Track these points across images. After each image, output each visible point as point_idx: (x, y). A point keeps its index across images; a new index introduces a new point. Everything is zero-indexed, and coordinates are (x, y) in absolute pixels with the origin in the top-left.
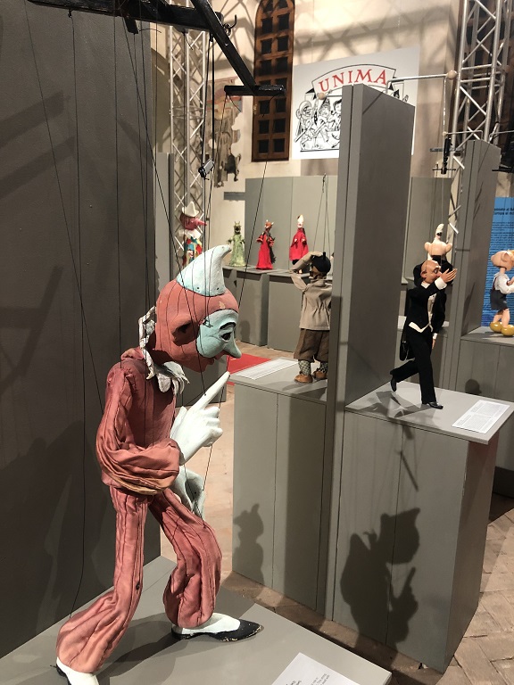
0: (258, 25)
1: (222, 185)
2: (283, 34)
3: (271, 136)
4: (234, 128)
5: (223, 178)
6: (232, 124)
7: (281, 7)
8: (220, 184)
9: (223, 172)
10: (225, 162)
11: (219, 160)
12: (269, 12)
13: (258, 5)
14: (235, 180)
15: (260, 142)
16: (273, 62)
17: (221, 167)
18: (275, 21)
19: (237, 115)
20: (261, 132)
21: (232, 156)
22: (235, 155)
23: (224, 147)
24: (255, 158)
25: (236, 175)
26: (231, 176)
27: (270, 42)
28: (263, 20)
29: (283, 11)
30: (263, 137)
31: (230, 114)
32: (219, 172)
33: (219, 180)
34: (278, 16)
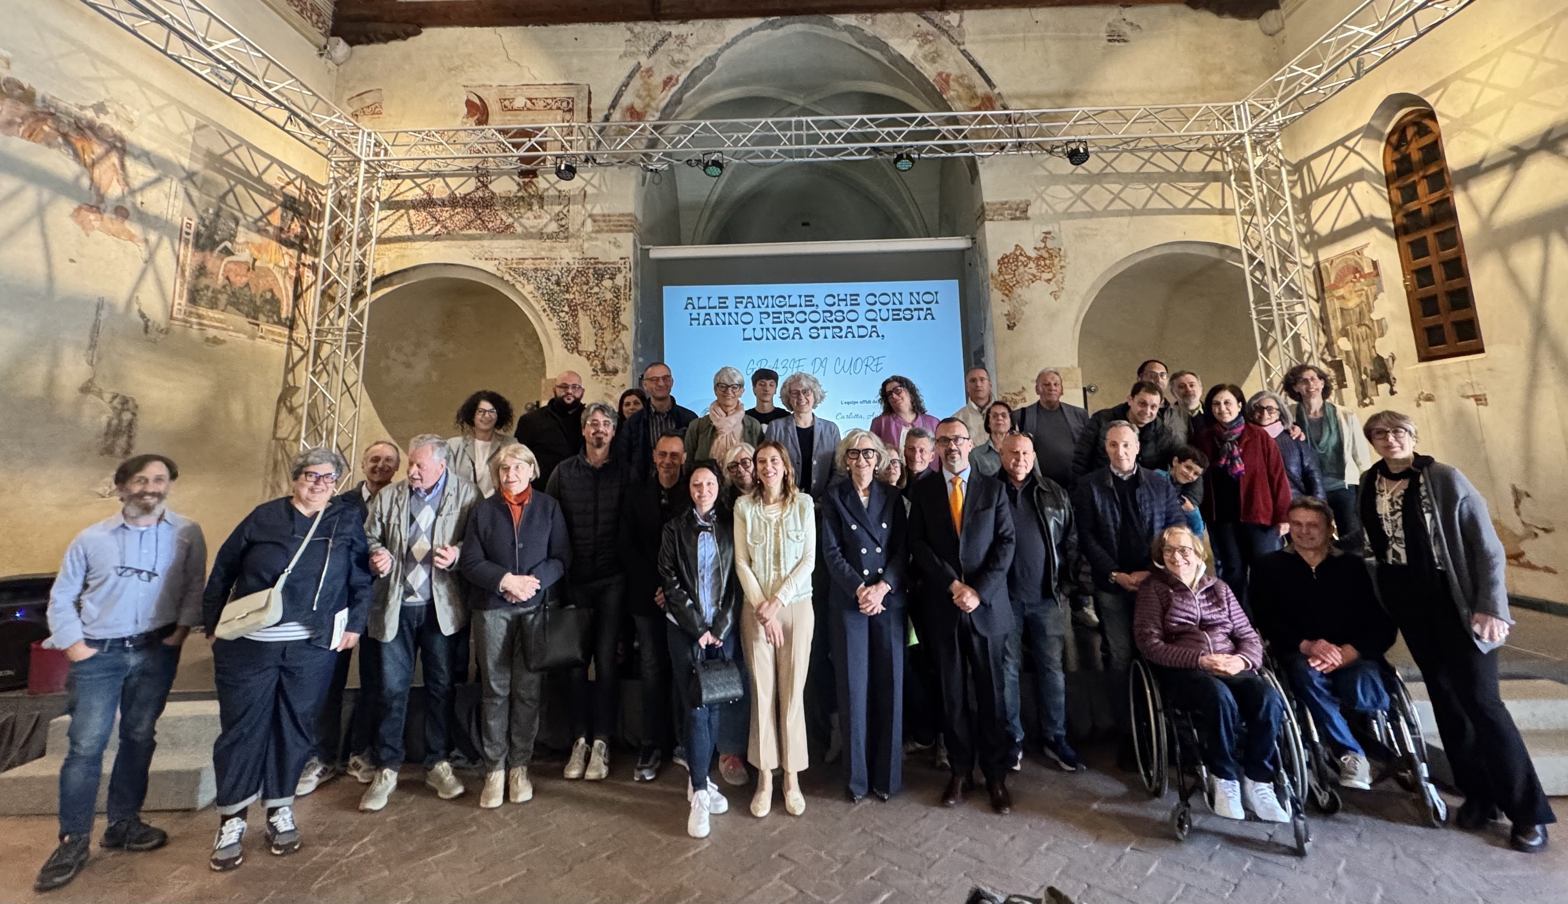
0: (1389, 169)
1: (1372, 403)
2: (1433, 170)
3: (1445, 319)
4: (1375, 316)
5: (1370, 391)
6: (1370, 311)
7: (1421, 137)
8: (1367, 401)
9: (1370, 384)
10: (1370, 368)
11: (1359, 367)
12: (1403, 148)
13: (1383, 145)
14: (1392, 393)
15: (1429, 330)
16: (1426, 212)
17: (1364, 377)
18: (1416, 156)
19: (1375, 298)
20: (1426, 315)
21: (1379, 358)
22: (1385, 356)
23: (1364, 346)
24: (1423, 354)
25: (1392, 386)
26: (1384, 388)
27: (1414, 185)
28: (1395, 162)
29: (1427, 140)
30: (1431, 320)
31: (1364, 298)
32: (1362, 384)
33: (1364, 395)
34: (1421, 149)
